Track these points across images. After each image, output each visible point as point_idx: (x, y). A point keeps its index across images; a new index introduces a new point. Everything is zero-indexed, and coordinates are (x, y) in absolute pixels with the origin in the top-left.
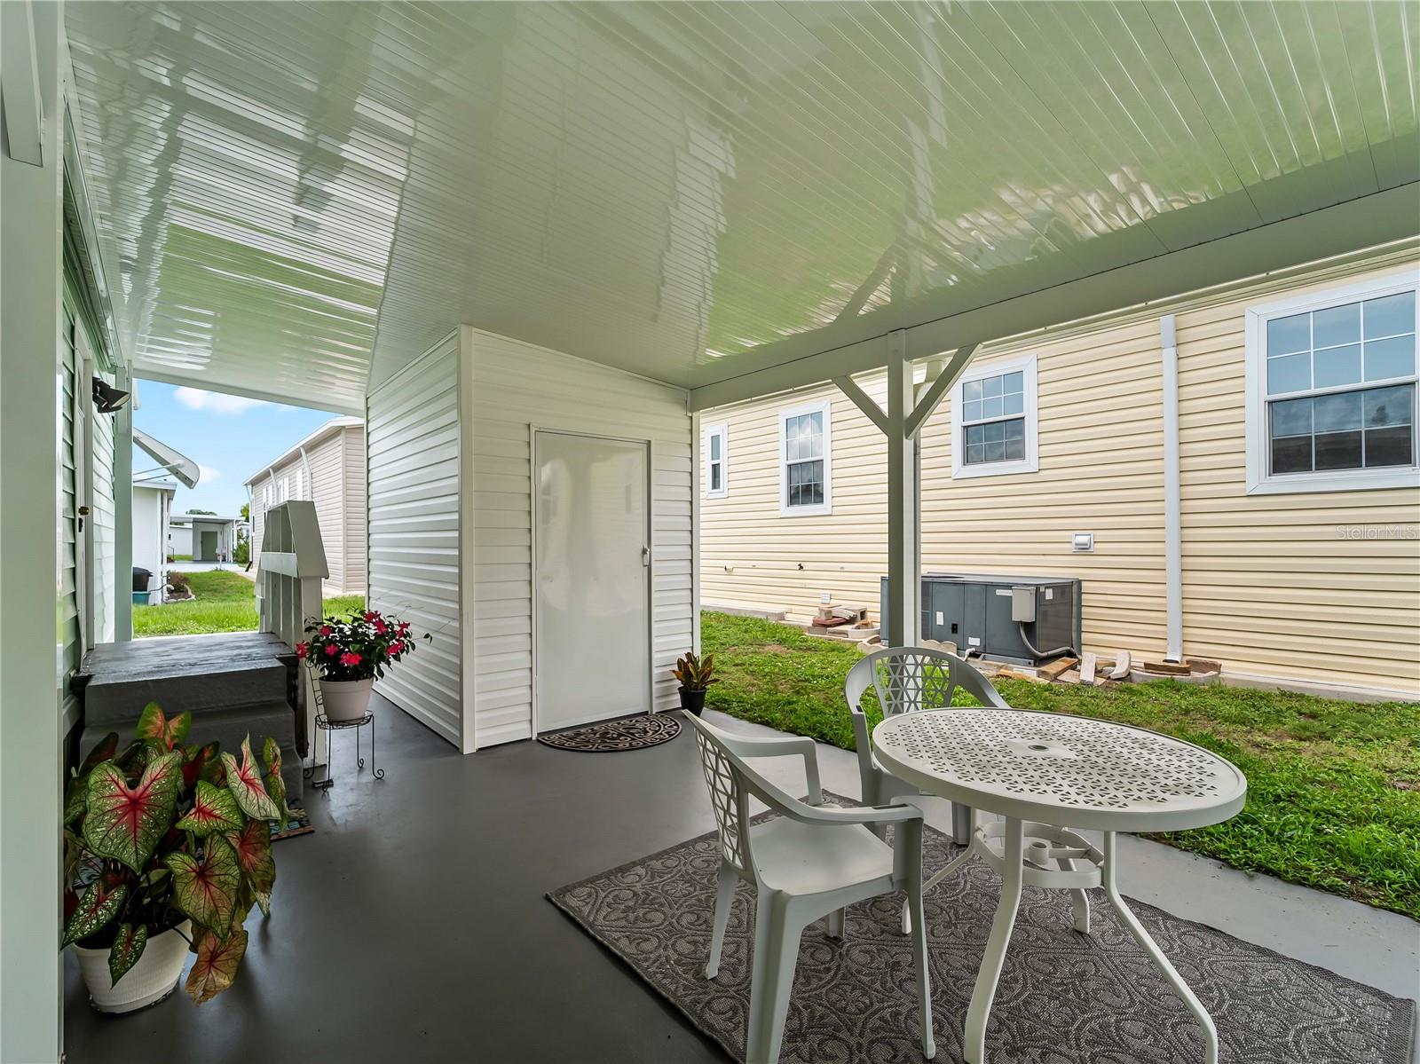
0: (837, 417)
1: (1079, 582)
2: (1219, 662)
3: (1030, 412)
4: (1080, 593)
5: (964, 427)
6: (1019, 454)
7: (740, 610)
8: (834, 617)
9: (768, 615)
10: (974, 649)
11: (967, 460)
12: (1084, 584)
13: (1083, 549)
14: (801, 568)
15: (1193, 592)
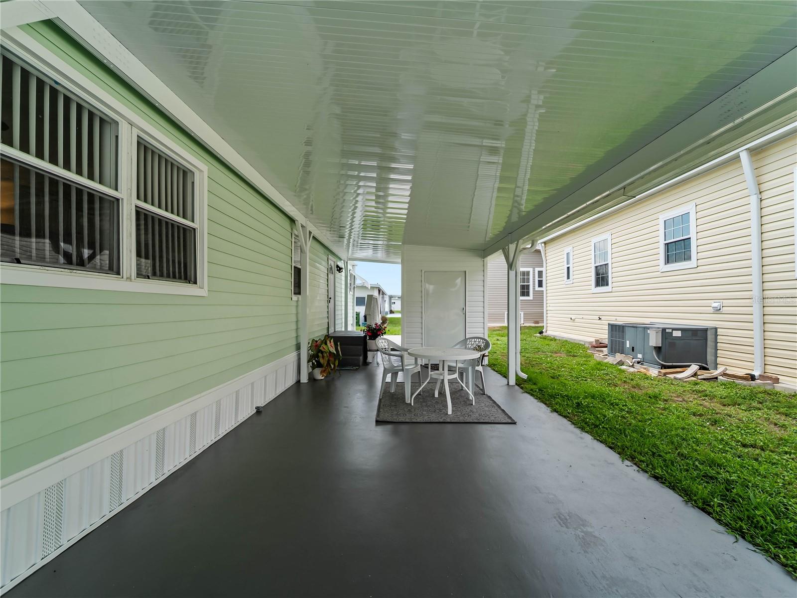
0: (614, 241)
1: (716, 329)
2: (779, 377)
3: (693, 235)
4: (716, 335)
5: (665, 244)
6: (689, 258)
7: (575, 340)
8: (601, 343)
9: (585, 342)
10: (639, 360)
11: (668, 261)
12: (719, 330)
13: (718, 311)
14: (600, 319)
15: (770, 336)
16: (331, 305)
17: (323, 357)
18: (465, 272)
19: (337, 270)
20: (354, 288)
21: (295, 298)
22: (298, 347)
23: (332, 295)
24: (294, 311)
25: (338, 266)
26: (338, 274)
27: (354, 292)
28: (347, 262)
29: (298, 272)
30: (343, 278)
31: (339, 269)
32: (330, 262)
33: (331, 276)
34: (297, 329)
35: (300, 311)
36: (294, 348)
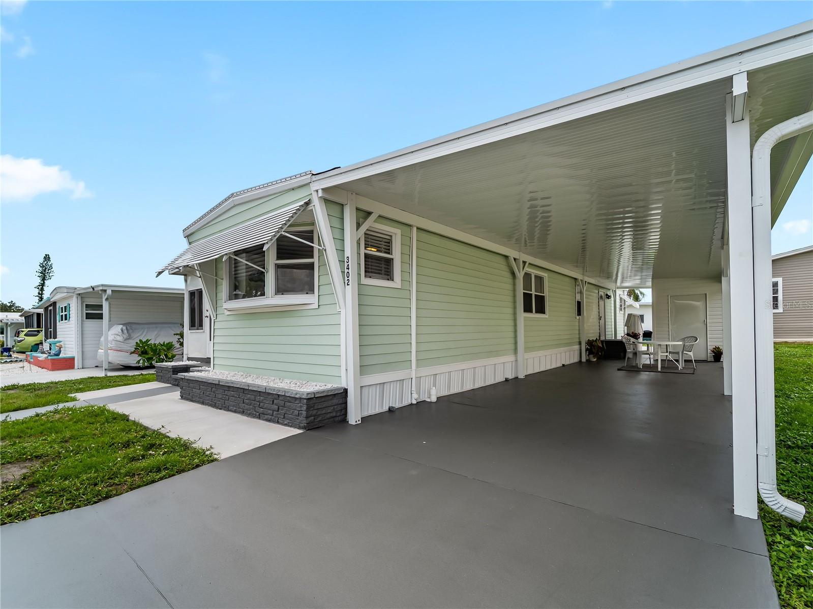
16: (602, 321)
17: (594, 348)
18: (706, 294)
19: (607, 298)
20: (625, 308)
21: (578, 317)
22: (580, 343)
23: (602, 314)
24: (577, 324)
25: (607, 295)
26: (607, 300)
27: (625, 311)
28: (615, 291)
29: (579, 304)
30: (613, 302)
31: (608, 297)
32: (600, 293)
33: (602, 303)
34: (579, 334)
35: (581, 324)
36: (578, 343)
